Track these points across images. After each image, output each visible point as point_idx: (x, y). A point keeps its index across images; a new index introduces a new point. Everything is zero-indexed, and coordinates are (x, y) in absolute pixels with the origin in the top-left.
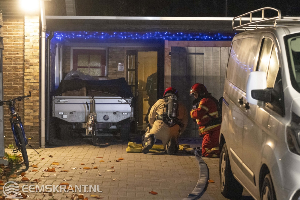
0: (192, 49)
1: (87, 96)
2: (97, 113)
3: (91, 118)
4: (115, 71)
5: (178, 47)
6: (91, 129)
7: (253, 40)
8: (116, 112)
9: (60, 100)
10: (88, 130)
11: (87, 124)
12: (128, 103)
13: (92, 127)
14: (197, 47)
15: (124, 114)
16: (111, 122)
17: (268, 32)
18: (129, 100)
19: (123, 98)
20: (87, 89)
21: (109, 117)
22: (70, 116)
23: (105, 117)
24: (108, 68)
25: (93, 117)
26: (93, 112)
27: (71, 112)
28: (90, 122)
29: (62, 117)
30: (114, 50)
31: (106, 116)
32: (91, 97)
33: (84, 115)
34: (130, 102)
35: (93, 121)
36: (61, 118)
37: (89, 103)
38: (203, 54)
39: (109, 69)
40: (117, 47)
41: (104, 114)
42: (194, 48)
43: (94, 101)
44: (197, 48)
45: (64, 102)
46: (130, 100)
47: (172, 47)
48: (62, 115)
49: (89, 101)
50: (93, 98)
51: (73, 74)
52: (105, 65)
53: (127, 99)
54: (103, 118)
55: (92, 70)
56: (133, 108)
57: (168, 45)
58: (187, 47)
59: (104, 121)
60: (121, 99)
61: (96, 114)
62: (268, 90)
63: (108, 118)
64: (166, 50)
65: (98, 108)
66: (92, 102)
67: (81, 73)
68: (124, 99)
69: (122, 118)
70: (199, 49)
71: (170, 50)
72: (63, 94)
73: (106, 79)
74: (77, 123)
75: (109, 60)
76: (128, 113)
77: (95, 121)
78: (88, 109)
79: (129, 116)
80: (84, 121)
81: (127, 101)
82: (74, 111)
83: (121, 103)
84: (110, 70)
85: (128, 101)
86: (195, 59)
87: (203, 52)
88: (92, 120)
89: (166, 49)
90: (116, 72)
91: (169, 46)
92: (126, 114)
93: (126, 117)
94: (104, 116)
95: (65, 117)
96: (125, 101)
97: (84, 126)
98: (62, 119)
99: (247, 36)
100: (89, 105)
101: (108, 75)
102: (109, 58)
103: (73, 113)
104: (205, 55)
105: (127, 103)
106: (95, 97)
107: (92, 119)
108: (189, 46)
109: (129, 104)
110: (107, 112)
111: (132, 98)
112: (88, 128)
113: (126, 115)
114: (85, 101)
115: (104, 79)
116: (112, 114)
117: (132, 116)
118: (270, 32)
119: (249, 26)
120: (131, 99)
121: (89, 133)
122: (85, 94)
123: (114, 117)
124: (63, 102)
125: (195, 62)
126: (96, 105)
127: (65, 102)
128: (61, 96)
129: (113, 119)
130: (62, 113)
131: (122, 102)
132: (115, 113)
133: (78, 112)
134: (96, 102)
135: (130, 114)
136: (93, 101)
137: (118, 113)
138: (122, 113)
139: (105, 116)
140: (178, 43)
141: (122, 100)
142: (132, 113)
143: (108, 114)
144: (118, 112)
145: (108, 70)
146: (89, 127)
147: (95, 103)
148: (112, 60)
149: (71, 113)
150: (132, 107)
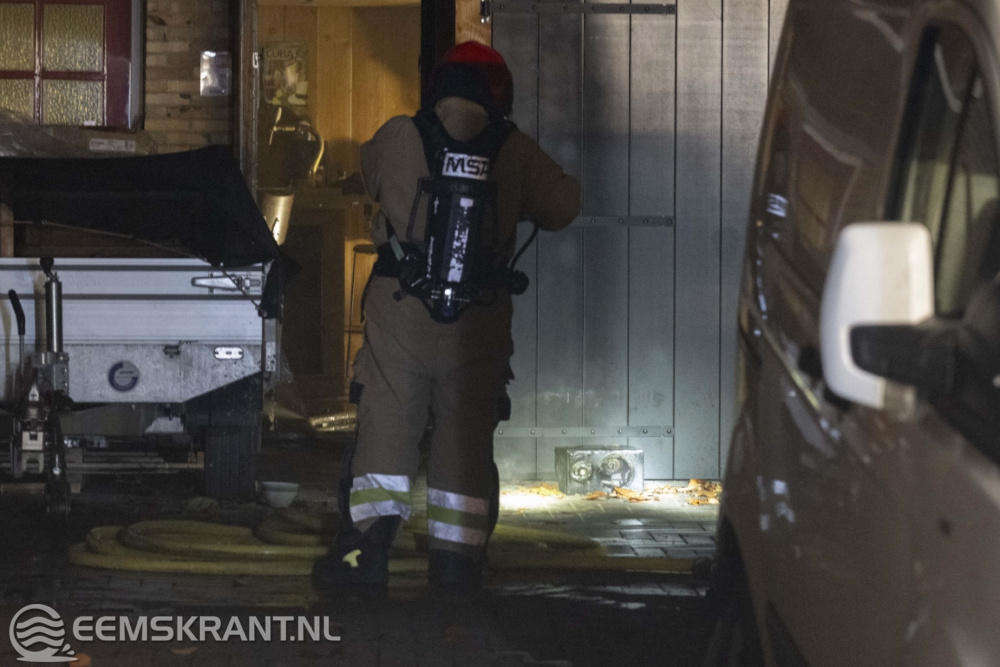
1: (17, 254)
2: (72, 353)
4: (184, 96)
6: (38, 444)
8: (181, 342)
10: (20, 451)
12: (245, 297)
13: (41, 436)
15: (222, 353)
16: (150, 399)
18: (254, 278)
19: (215, 267)
20: (16, 217)
21: (143, 372)
23: (117, 374)
26: (49, 346)
31: (125, 369)
32: (36, 262)
33: (2, 362)
34: (257, 291)
37: (27, 296)
38: (671, 10)
39: (149, 86)
41: (115, 356)
43: (54, 284)
46: (258, 275)
49: (25, 282)
50: (47, 266)
53: (241, 274)
54: (105, 377)
55: (53, 90)
56: (272, 323)
59: (111, 395)
60: (206, 274)
61: (66, 360)
63: (135, 381)
65: (79, 322)
66: (42, 290)
68: (223, 270)
69: (214, 377)
75: (151, 33)
76: (245, 346)
78: (21, 330)
79: (251, 366)
81: (239, 282)
83: (206, 292)
84: (155, 93)
85: (248, 283)
86: (626, 38)
90: (186, 102)
92: (235, 353)
93: (237, 374)
94: (108, 365)
96: (228, 282)
100: (29, 308)
102: (150, 23)
104: (684, 19)
105: (239, 293)
106: (57, 262)
109: (252, 298)
110: (128, 346)
111: (267, 269)
112: (18, 439)
113: (236, 361)
116: (159, 354)
117: (271, 367)
120: (262, 269)
122: (9, 241)
123: (169, 374)
125: (625, 56)
126: (66, 304)
129: (160, 384)
131: (211, 288)
132: (172, 350)
134: (65, 291)
135: (259, 357)
136: (48, 285)
137: (188, 351)
138: (214, 347)
139: (118, 366)
141: (212, 277)
142: (271, 350)
143: (135, 357)
144: (189, 342)
145: (143, 92)
146: (26, 434)
147: (60, 297)
148: (164, 39)
150: (269, 317)
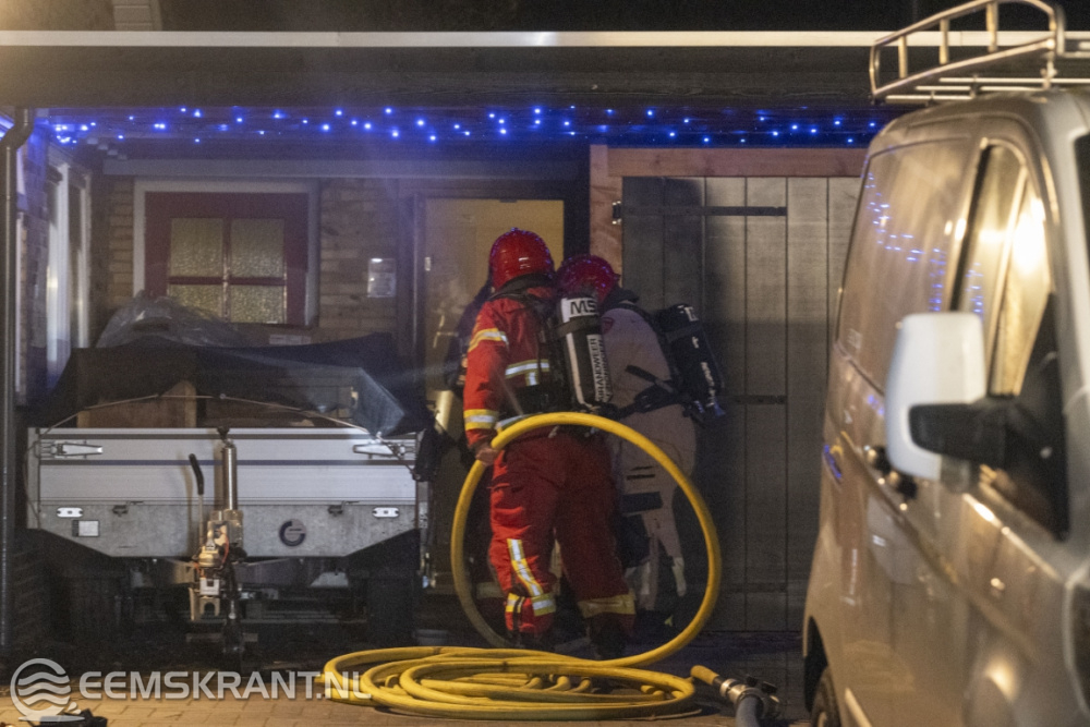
0: (728, 190)
1: (199, 425)
2: (245, 511)
3: (216, 536)
4: (354, 297)
5: (657, 180)
6: (215, 590)
7: (944, 154)
8: (343, 502)
9: (66, 449)
10: (199, 597)
11: (192, 565)
12: (401, 462)
13: (217, 583)
14: (750, 180)
15: (380, 512)
16: (317, 554)
17: (1008, 114)
18: (409, 445)
19: (374, 435)
20: (199, 393)
21: (310, 530)
22: (113, 523)
23: (287, 531)
24: (318, 283)
25: (223, 529)
26: (226, 505)
27: (117, 507)
28: (207, 555)
29: (76, 533)
30: (346, 196)
31: (294, 526)
32: (214, 431)
33: (185, 521)
34: (411, 457)
35: (221, 549)
36: (68, 535)
37: (207, 463)
38: (782, 212)
39: (323, 289)
40: (362, 180)
41: (284, 516)
42: (739, 182)
43: (230, 451)
44: (755, 184)
45: (85, 455)
46: (411, 443)
47: (626, 180)
48: (75, 522)
49: (205, 450)
50: (223, 435)
51: (141, 317)
52: (306, 268)
53: (398, 441)
54: (276, 533)
55: (239, 293)
56: (425, 485)
57: (608, 171)
58: (702, 179)
59: (282, 550)
60: (365, 441)
61: (240, 518)
62: (991, 405)
63: (303, 537)
64: (595, 194)
65: (252, 484)
66: (220, 456)
67: (183, 310)
68: (381, 438)
69: (373, 534)
70: (765, 190)
71: (619, 194)
72: (81, 416)
73: (308, 341)
74: (150, 559)
75: (324, 242)
76: (399, 506)
77: (233, 554)
78: (201, 491)
79: (406, 524)
80: (183, 549)
81: (395, 449)
82: (135, 503)
83: (365, 457)
84: (328, 295)
85: (403, 450)
86: (741, 238)
87: (783, 204)
88: (217, 546)
89: (597, 188)
90: (356, 303)
91: (610, 176)
92: (392, 512)
93: (392, 531)
94: (280, 523)
95: (89, 529)
96: (385, 449)
97: (182, 575)
98: (76, 540)
99: (922, 136)
100: (208, 472)
101: (316, 319)
102: (324, 234)
103: (132, 509)
104: (794, 220)
105: (395, 458)
106: (233, 431)
107: (221, 541)
108: (709, 173)
109: (407, 463)
110: (296, 506)
111: (420, 437)
112: (197, 586)
113: (392, 519)
114: (186, 448)
115: (296, 340)
116: (324, 513)
117: (423, 525)
118: (1016, 116)
119: (943, 80)
120: (415, 437)
121: (202, 611)
122: (191, 413)
123: (333, 531)
124: (81, 458)
125: (742, 254)
126: (241, 469)
127: (90, 458)
128: (73, 424)
129: (325, 539)
130: (76, 513)
131: (371, 455)
132: (336, 510)
133: (154, 506)
134: (240, 458)
135: (413, 515)
136: (224, 452)
137: (350, 511)
138: (373, 507)
139: (288, 524)
140: (657, 162)
141: (371, 444)
142: (423, 510)
143: (301, 516)
144: (350, 503)
145: (318, 295)
146: (204, 581)
147: (236, 463)
148: (336, 247)
149: (120, 509)
150: (421, 480)
